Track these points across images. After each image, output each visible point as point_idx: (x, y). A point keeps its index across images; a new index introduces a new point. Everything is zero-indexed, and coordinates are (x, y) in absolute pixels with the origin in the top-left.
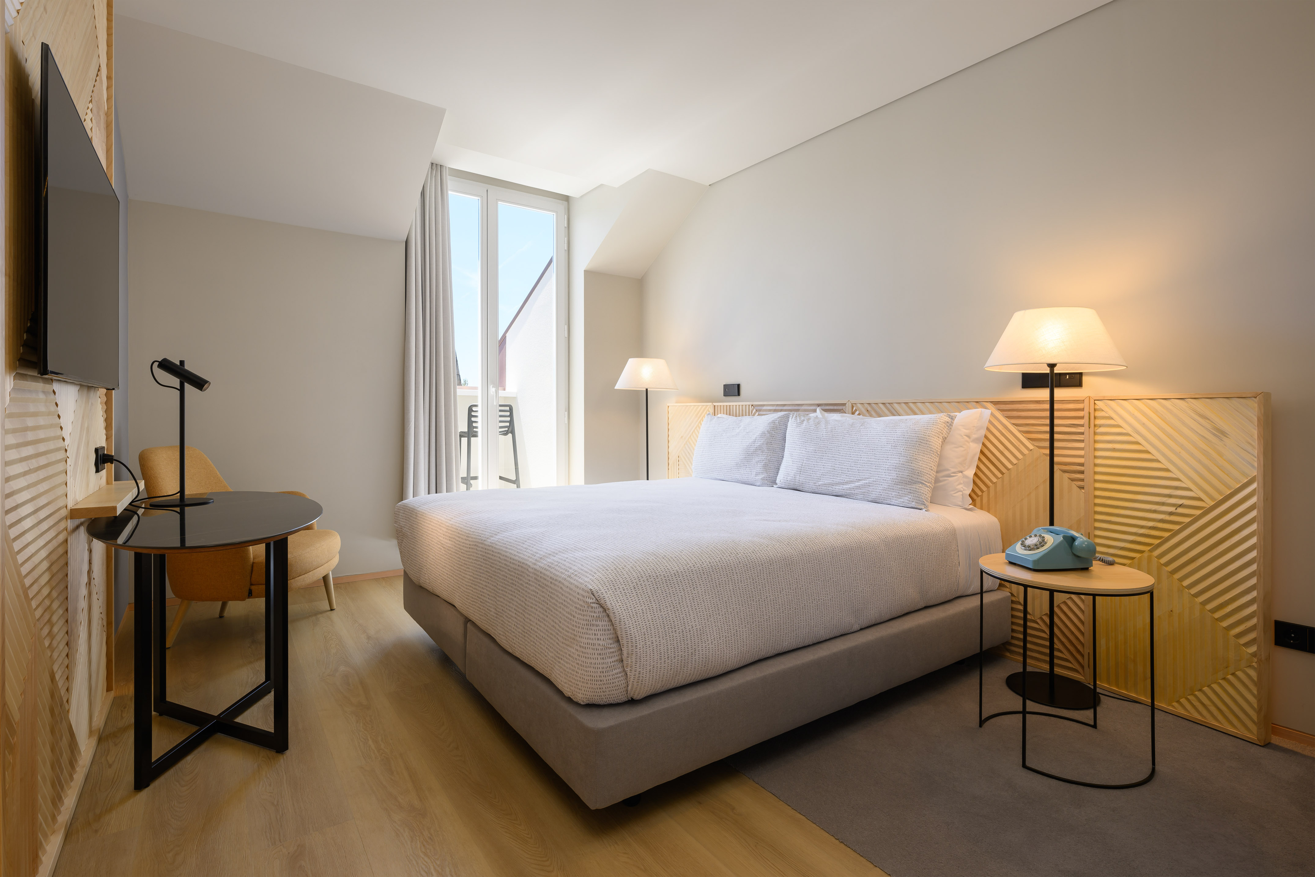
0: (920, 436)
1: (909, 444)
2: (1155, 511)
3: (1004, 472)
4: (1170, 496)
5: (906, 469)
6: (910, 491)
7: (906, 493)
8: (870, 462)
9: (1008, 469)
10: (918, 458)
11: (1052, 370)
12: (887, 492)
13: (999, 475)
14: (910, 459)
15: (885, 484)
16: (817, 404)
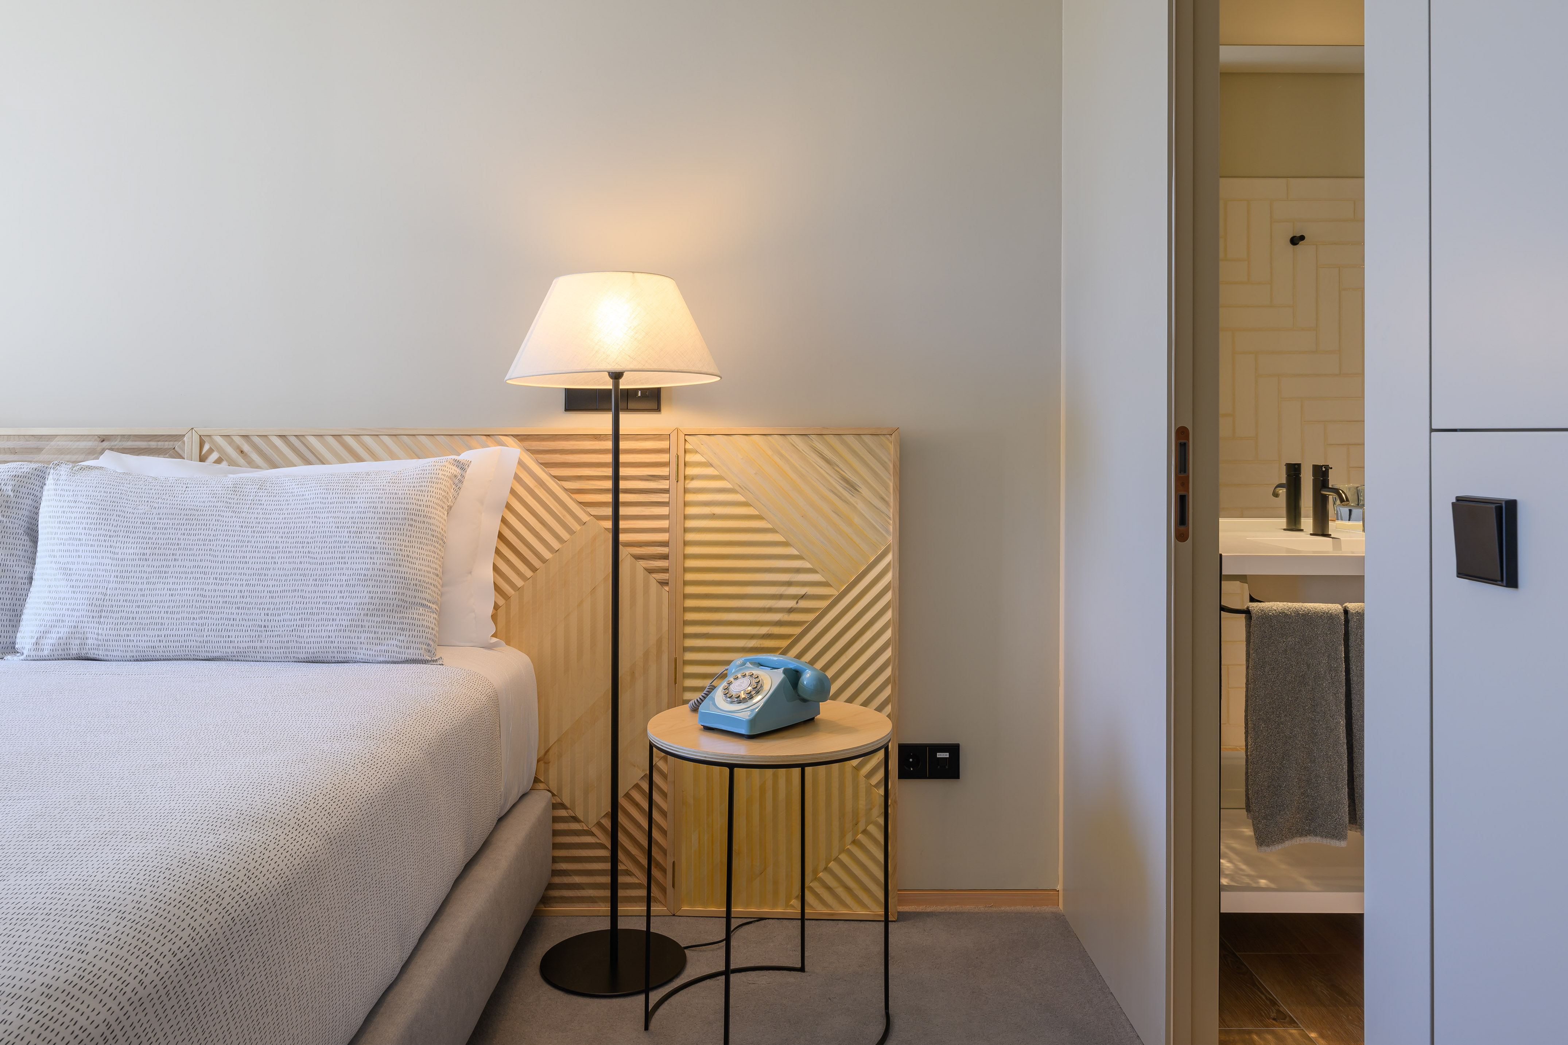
0: (409, 506)
1: (389, 526)
2: (770, 610)
3: (537, 566)
4: (789, 584)
5: (389, 579)
6: (401, 626)
7: (394, 631)
8: (299, 572)
9: (543, 560)
10: (411, 554)
11: (616, 385)
12: (347, 634)
13: (528, 573)
14: (395, 557)
15: (343, 617)
16: (99, 436)
